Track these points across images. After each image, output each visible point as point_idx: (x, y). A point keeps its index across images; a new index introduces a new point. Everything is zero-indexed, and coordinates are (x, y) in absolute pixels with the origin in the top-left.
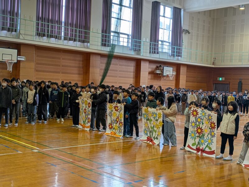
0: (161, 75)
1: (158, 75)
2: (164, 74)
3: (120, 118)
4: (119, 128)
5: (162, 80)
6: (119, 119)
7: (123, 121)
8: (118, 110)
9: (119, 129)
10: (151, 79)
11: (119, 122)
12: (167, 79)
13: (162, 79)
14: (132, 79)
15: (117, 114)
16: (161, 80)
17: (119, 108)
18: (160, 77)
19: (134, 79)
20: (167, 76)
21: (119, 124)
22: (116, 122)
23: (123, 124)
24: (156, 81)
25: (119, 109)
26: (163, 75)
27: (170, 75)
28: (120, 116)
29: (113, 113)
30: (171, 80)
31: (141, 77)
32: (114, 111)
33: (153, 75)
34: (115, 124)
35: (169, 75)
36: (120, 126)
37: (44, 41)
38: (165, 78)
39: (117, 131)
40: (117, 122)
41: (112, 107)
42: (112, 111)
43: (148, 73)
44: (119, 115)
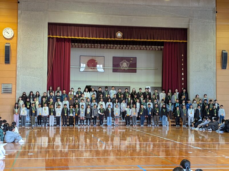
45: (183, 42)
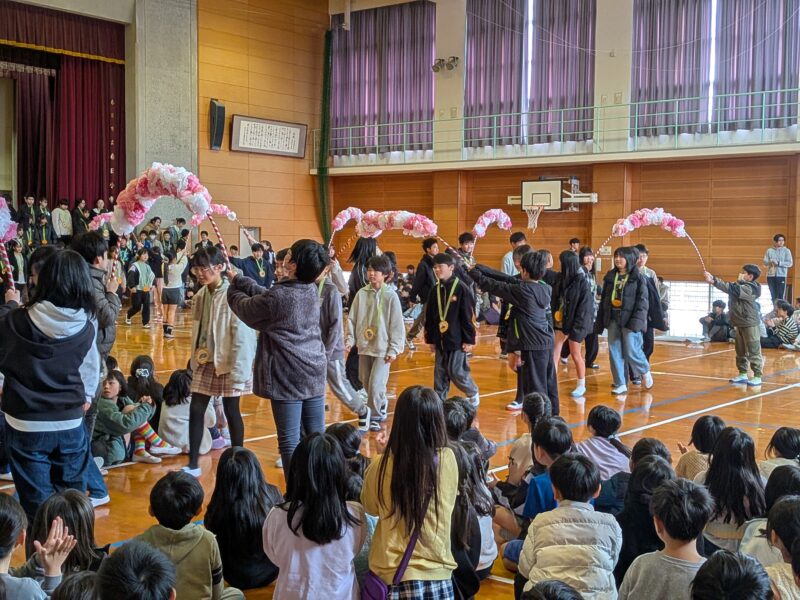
37: (661, 147)
45: (113, 64)
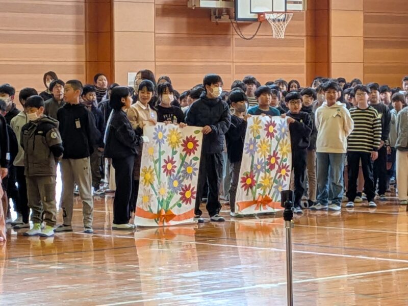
0: (225, 19)
1: (214, 20)
2: (243, 13)
3: (281, 157)
4: (275, 181)
5: (234, 42)
6: (278, 158)
7: (289, 162)
8: (275, 134)
9: (275, 184)
10: (176, 40)
11: (277, 167)
12: (262, 34)
13: (235, 37)
14: (70, 47)
15: (270, 146)
16: (227, 43)
17: (276, 128)
18: (225, 28)
19: (83, 47)
20: (260, 20)
21: (279, 171)
22: (267, 167)
23: (289, 171)
24: (204, 48)
25: (276, 132)
26: (236, 18)
27: (273, 16)
28: (281, 150)
29: (259, 143)
30: (278, 42)
31: (116, 35)
32: (262, 139)
33: (184, 20)
34: (262, 174)
35: (267, 17)
36: (280, 176)
38: (248, 32)
39: (268, 190)
40: (272, 167)
41: (260, 125)
42: (259, 137)
43: (152, 12)
44: (279, 148)
